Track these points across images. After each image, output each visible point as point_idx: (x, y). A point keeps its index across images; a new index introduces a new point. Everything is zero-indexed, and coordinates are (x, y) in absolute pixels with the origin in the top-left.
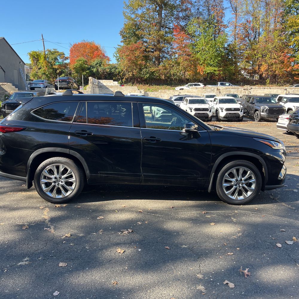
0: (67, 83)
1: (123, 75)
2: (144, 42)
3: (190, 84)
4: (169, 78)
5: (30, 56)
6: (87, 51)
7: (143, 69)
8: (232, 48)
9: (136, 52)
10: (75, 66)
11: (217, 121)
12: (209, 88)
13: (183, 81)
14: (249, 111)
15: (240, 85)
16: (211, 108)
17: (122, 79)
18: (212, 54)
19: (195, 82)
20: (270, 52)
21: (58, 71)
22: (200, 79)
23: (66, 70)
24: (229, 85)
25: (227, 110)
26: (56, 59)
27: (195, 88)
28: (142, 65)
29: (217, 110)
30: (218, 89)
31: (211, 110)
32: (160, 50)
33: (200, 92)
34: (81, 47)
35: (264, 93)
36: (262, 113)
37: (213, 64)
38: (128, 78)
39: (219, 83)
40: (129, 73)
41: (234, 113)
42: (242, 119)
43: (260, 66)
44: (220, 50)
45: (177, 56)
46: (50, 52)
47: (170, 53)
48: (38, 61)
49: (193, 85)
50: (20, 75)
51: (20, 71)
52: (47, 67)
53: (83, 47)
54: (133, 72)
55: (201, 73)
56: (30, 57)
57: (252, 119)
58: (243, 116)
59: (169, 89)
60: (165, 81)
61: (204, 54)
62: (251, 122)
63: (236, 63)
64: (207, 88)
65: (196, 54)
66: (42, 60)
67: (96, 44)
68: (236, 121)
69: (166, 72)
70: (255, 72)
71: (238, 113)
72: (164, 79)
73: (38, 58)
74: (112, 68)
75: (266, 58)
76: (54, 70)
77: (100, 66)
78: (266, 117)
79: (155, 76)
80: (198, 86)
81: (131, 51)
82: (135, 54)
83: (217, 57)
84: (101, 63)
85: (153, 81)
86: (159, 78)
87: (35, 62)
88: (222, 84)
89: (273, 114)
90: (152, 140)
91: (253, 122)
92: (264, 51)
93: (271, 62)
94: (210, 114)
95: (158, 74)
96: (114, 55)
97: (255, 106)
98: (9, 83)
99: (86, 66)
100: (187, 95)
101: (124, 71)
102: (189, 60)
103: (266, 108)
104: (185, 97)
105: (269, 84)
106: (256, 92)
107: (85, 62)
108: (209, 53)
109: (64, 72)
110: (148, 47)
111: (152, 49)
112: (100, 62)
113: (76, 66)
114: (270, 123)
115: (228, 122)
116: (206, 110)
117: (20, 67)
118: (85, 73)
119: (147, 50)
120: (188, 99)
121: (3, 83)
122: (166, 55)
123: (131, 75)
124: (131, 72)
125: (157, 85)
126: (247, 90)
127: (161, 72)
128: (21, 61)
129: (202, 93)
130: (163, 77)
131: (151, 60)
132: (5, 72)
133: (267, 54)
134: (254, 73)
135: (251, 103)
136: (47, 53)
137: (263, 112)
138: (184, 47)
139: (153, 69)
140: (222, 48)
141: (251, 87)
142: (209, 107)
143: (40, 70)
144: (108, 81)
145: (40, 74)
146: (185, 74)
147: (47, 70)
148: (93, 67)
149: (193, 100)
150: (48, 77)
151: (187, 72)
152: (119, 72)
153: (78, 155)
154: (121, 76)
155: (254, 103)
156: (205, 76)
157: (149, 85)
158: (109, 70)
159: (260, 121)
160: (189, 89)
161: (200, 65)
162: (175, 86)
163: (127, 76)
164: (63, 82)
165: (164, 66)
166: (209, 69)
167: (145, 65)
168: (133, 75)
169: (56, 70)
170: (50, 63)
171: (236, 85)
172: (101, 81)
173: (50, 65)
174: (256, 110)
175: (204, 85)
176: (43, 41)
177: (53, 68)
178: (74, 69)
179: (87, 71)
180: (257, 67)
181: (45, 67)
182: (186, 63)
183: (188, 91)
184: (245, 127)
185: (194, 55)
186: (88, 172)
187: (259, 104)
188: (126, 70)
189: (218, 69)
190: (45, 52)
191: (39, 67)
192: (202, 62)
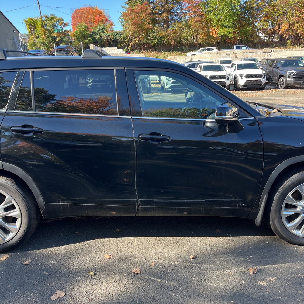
0: (66, 53)
1: (128, 42)
2: (150, 3)
3: (202, 49)
4: (179, 43)
5: (26, 23)
6: (90, 16)
7: (150, 34)
8: (250, 6)
9: (142, 15)
10: (75, 33)
11: (236, 90)
12: (224, 52)
13: (195, 46)
14: (271, 77)
15: (258, 48)
16: (229, 75)
17: (128, 46)
18: (227, 13)
19: (208, 47)
20: (292, 8)
21: (57, 40)
22: (213, 43)
23: (67, 38)
24: (246, 48)
25: (248, 76)
26: (54, 26)
27: (208, 53)
28: (149, 29)
29: (235, 78)
30: (233, 54)
31: (228, 78)
32: (169, 11)
33: (214, 58)
34: (84, 12)
35: (286, 56)
36: (288, 79)
37: (228, 24)
38: (134, 45)
39: (235, 47)
40: (135, 39)
41: (256, 80)
42: (265, 86)
43: (280, 24)
44: (236, 8)
45: (187, 17)
46: (48, 18)
47: (180, 14)
48: (35, 29)
49: (206, 50)
50: (15, 45)
51: (15, 41)
52: (45, 35)
53: (85, 12)
54: (139, 38)
55: (215, 36)
56: (26, 25)
57: (276, 86)
58: (266, 83)
59: (179, 55)
60: (175, 47)
61: (218, 14)
62: (275, 90)
63: (253, 23)
64: (222, 52)
65: (209, 14)
66: (39, 28)
67: (100, 9)
68: (257, 89)
69: (176, 36)
70: (274, 32)
71: (260, 80)
72: (174, 44)
73: (35, 25)
74: (116, 34)
75: (287, 16)
76: (52, 39)
77: (103, 32)
78: (292, 83)
79: (163, 41)
80: (211, 50)
81: (136, 13)
82: (141, 17)
83: (233, 16)
84: (104, 29)
85: (161, 47)
86: (169, 43)
87: (32, 30)
88: (238, 48)
89: (301, 80)
90: (153, 140)
91: (278, 90)
92: (285, 7)
93: (292, 21)
94: (228, 82)
95: (167, 39)
96: (119, 21)
97: (280, 70)
99: (88, 32)
100: (200, 61)
101: (130, 37)
102: (201, 21)
103: (293, 72)
104: (198, 63)
105: (290, 45)
106: (277, 55)
107: (86, 28)
108: (223, 13)
109: (64, 41)
110: (156, 8)
111: (160, 10)
112: (103, 27)
113: (77, 33)
114: (297, 90)
115: (248, 90)
116: (223, 77)
117: (15, 36)
118: (87, 41)
119: (154, 12)
120: (202, 65)
122: (175, 18)
123: (137, 41)
124: (137, 38)
125: (167, 51)
126: (267, 53)
127: (170, 36)
128: (14, 29)
129: (216, 58)
130: (173, 42)
131: (159, 23)
133: (288, 11)
134: (274, 34)
135: (274, 68)
136: (44, 20)
137: (289, 77)
138: (196, 7)
139: (161, 33)
140: (238, 5)
141: (271, 49)
142: (226, 74)
143: (38, 39)
144: (113, 49)
145: (38, 44)
146: (196, 38)
147: (45, 39)
148: (96, 34)
149: (207, 66)
150: (47, 46)
151: (199, 36)
152: (124, 39)
153: (19, 171)
154: (126, 43)
155: (278, 68)
156: (219, 40)
157: (157, 51)
158: (113, 36)
159: (285, 88)
160: (202, 54)
161: (213, 26)
162: (186, 52)
163: (133, 42)
164: (61, 51)
165: (174, 29)
166: (223, 31)
167: (152, 29)
168: (139, 40)
169: (55, 38)
170: (48, 30)
171: (253, 48)
172: (104, 49)
173: (48, 33)
174: (281, 76)
175: (218, 49)
176: (39, 6)
177: (52, 37)
178: (74, 36)
179: (88, 39)
180: (277, 27)
181: (43, 35)
182: (197, 25)
183: (201, 57)
184: (269, 96)
185: (207, 16)
186: (40, 200)
187: (284, 68)
188: (132, 35)
189: (233, 31)
190: (42, 18)
191: (37, 35)
192: (216, 24)
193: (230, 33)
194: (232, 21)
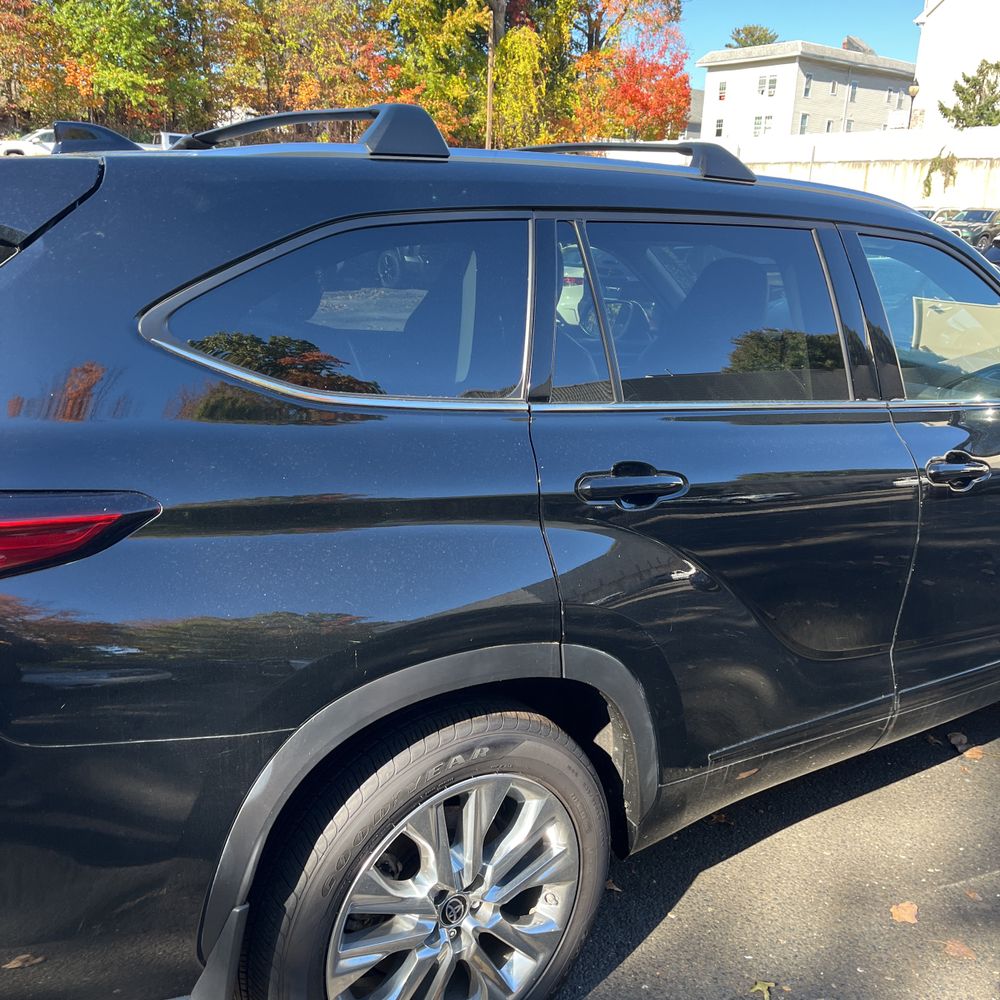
13: (6, 117)
20: (324, 34)
37: (127, 57)
43: (295, 81)
55: (83, 92)
75: (312, 57)
83: (142, 31)
93: (328, 74)
161: (74, 56)
180: (284, 86)
186: (651, 777)
189: (147, 82)
192: (83, 47)
193: (135, 86)
194: (140, 46)
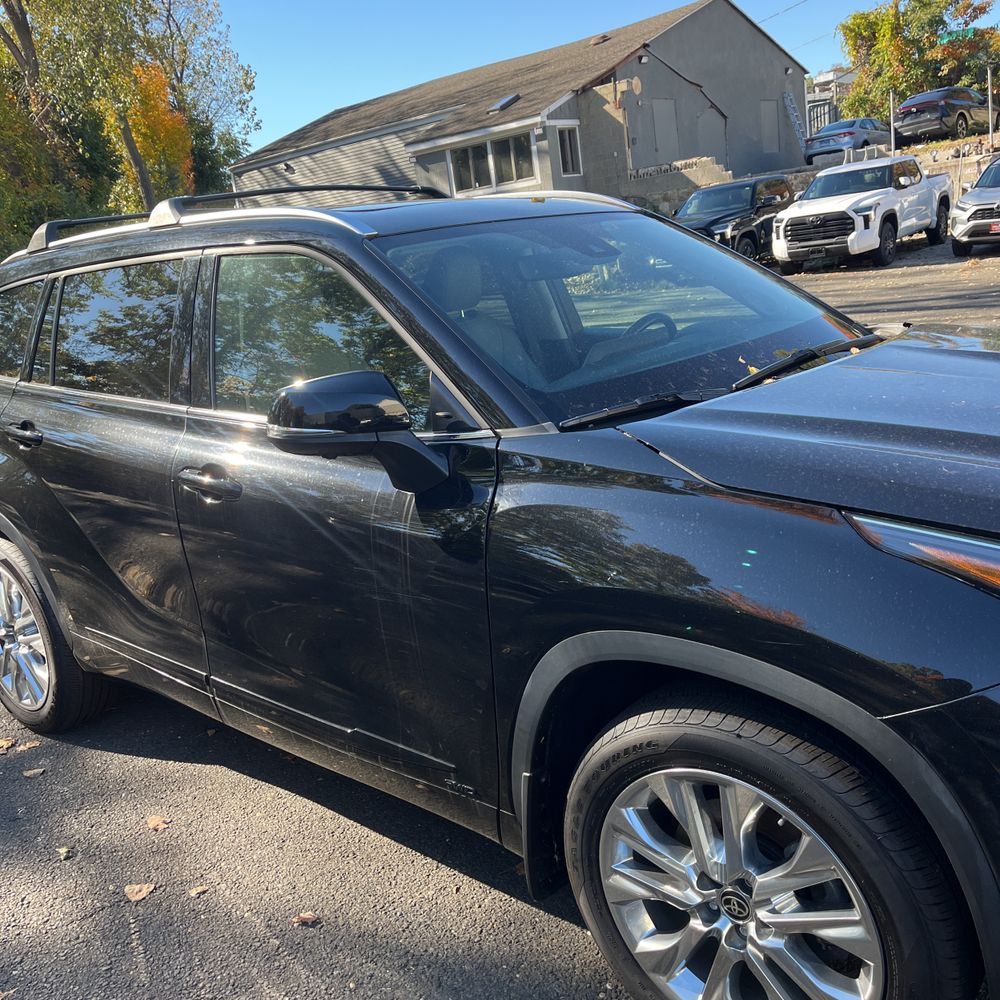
0: (938, 115)
5: (845, 34)
21: (945, 70)
26: (937, 22)
48: (872, 46)
50: (787, 116)
51: (788, 102)
52: (902, 62)
56: (843, 38)
66: (884, 43)
73: (872, 35)
76: (927, 70)
87: (863, 51)
98: (705, 158)
109: (968, 70)
117: (788, 87)
121: (688, 161)
128: (788, 63)
132: (725, 117)
136: (903, 10)
143: (880, 79)
145: (876, 95)
147: (903, 75)
164: (925, 111)
169: (936, 65)
170: (915, 42)
173: (914, 51)
177: (927, 63)
181: (896, 63)
190: (897, 7)
191: (876, 68)
